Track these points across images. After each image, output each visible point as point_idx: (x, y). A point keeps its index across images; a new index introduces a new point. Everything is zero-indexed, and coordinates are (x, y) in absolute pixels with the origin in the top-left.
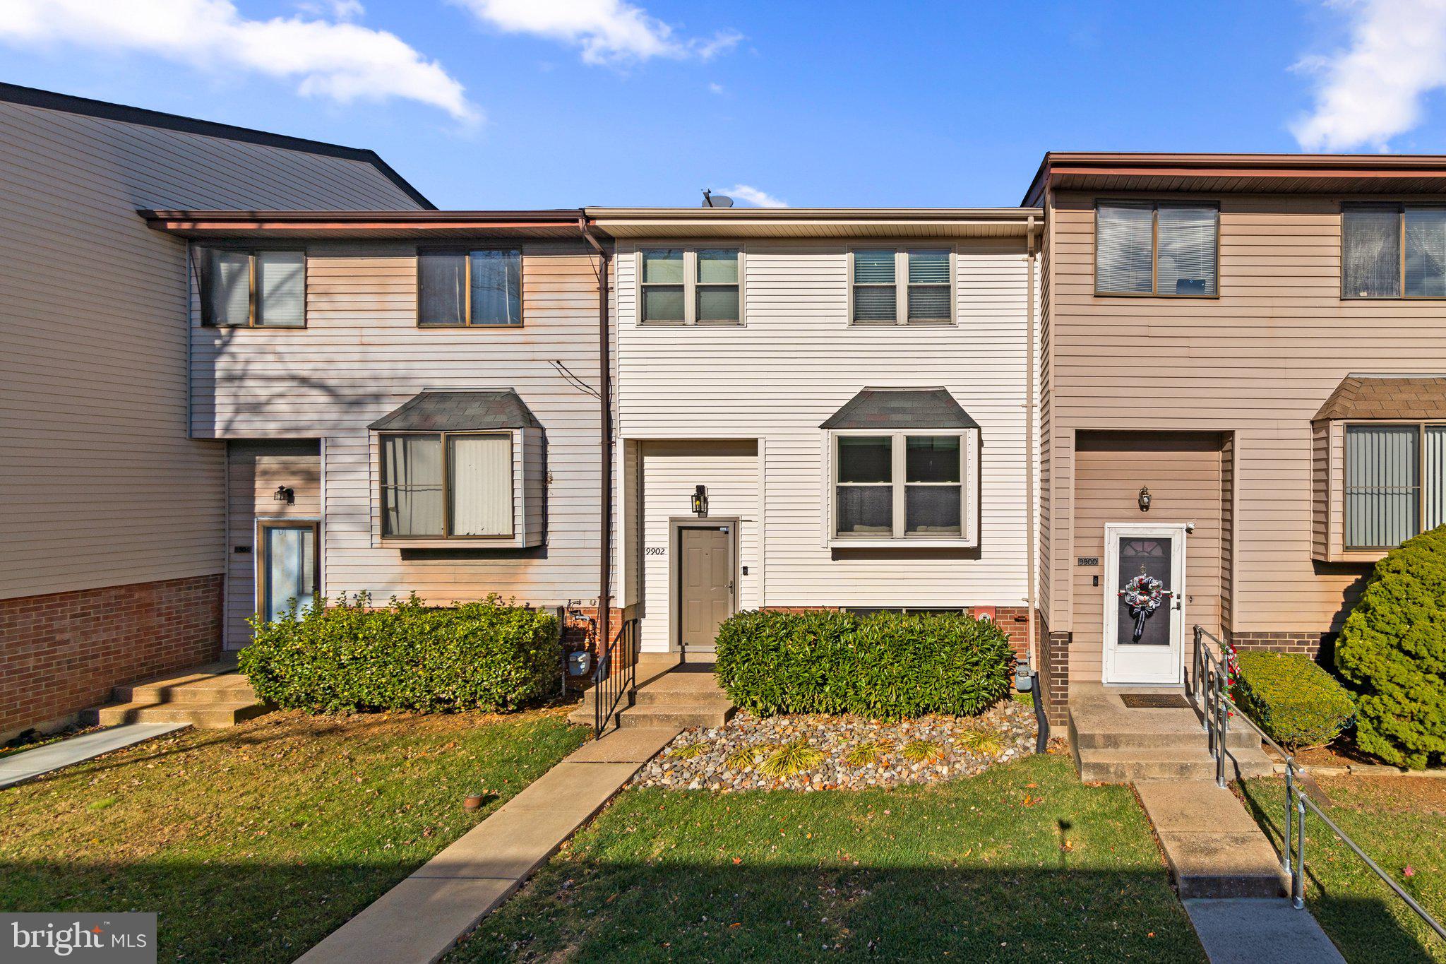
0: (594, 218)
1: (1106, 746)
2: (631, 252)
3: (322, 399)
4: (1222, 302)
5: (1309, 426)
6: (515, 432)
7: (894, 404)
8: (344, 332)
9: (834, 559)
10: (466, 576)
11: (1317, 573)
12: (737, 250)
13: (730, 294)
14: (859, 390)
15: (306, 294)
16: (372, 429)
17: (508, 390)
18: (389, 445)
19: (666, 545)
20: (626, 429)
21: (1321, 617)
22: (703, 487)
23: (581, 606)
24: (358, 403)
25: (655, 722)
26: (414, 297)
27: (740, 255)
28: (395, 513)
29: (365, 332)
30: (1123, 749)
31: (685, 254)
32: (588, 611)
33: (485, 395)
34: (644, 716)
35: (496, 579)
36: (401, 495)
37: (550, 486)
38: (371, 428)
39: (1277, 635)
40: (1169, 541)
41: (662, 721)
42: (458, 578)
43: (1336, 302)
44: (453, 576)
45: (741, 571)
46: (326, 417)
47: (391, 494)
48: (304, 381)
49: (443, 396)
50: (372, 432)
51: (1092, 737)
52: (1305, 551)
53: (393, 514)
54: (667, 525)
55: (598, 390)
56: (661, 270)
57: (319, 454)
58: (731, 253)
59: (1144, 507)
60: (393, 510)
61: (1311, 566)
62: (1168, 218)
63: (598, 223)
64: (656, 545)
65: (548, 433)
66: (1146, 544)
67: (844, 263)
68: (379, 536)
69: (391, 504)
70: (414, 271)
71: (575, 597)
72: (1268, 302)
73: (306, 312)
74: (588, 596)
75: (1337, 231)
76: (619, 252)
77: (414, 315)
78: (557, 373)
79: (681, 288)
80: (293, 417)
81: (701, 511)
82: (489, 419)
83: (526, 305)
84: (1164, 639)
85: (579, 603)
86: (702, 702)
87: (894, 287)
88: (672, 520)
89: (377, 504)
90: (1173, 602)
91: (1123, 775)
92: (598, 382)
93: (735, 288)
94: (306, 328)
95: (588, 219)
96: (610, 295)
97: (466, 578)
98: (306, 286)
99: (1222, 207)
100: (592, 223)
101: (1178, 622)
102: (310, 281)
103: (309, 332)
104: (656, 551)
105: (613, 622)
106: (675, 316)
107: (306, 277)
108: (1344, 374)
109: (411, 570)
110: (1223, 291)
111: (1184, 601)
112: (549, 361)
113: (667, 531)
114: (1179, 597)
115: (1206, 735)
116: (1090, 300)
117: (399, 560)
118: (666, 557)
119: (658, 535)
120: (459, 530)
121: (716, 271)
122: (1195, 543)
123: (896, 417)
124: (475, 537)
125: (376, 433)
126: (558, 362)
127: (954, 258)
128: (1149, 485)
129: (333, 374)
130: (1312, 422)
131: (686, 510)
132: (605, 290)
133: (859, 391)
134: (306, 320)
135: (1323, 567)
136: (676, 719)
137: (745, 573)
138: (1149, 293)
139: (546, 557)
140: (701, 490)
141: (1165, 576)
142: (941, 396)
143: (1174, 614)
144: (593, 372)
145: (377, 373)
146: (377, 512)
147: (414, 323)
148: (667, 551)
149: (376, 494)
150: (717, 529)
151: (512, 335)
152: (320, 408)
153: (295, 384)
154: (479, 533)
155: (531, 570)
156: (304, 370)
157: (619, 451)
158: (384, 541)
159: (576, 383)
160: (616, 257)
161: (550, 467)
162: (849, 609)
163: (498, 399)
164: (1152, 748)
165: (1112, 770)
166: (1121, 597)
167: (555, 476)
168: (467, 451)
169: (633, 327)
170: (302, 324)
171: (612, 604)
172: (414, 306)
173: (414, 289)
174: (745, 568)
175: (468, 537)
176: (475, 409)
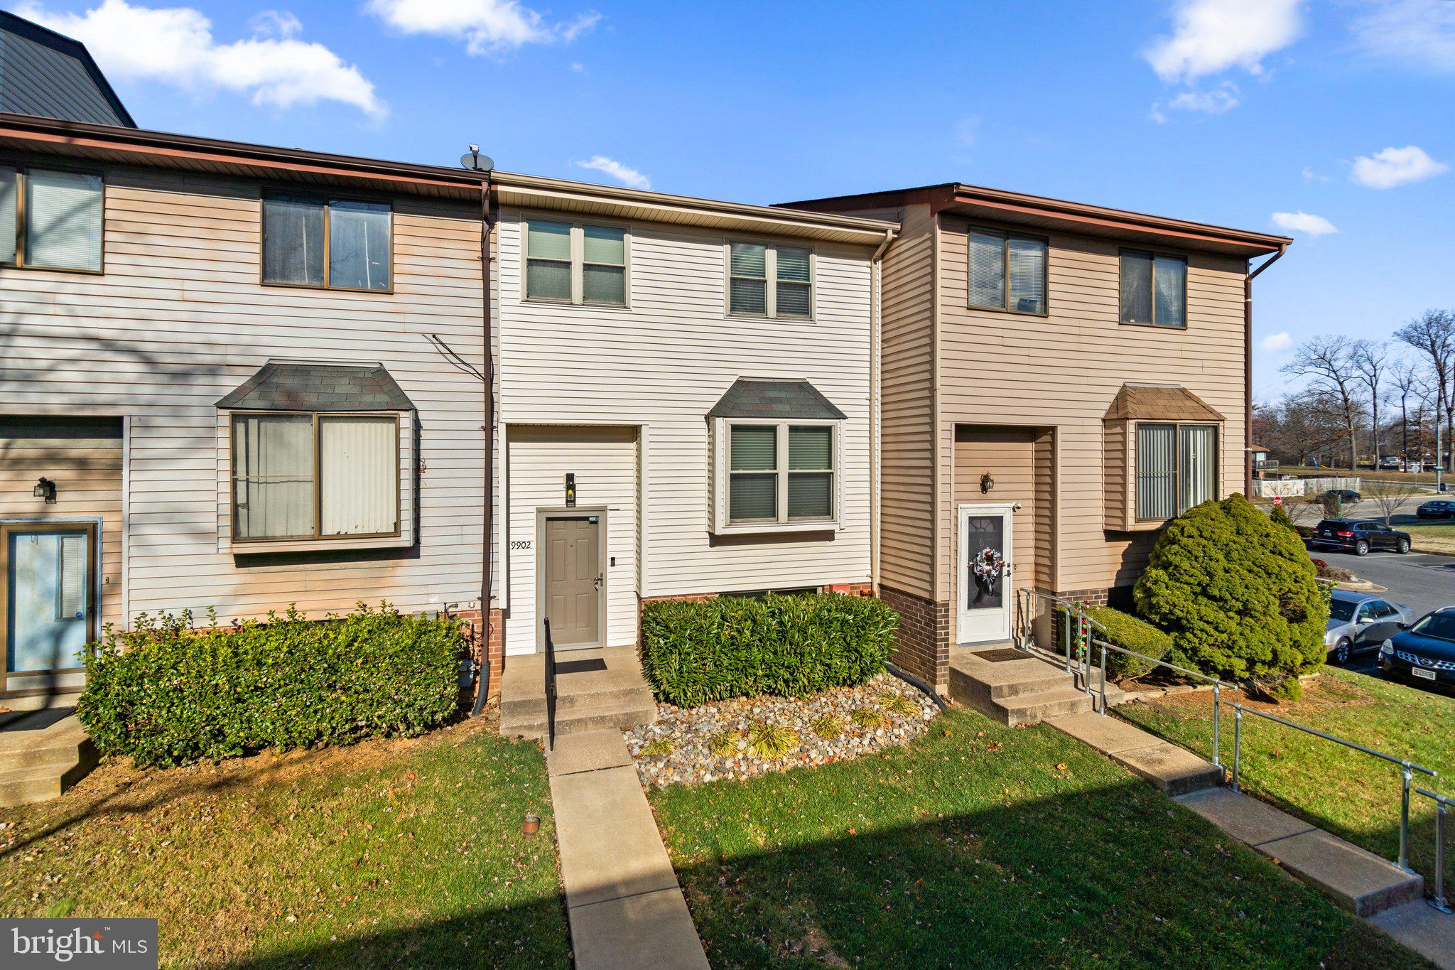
0: (496, 182)
1: (1010, 695)
2: (517, 221)
3: (130, 368)
4: (1050, 320)
5: (1101, 423)
6: (402, 414)
7: (772, 394)
8: (158, 283)
9: (711, 545)
10: (319, 583)
11: (1107, 540)
12: (625, 231)
13: (616, 275)
14: (734, 379)
15: (104, 231)
16: (221, 408)
17: (378, 366)
18: (241, 427)
19: (533, 538)
20: (507, 414)
21: (1108, 576)
22: (573, 475)
23: (458, 609)
24: (182, 376)
25: (590, 725)
26: (257, 248)
27: (626, 236)
28: (245, 510)
29: (187, 285)
30: (1022, 695)
31: (572, 230)
32: (467, 614)
33: (350, 370)
34: (579, 721)
35: (358, 584)
36: (253, 487)
37: (423, 475)
38: (220, 406)
39: (1083, 592)
40: (1001, 518)
41: (597, 723)
42: (310, 586)
43: (1116, 326)
44: (303, 584)
45: (609, 562)
46: (138, 389)
47: (241, 487)
48: (108, 345)
49: (303, 370)
50: (221, 412)
51: (1001, 688)
52: (1097, 524)
53: (243, 512)
54: (534, 516)
55: (481, 369)
56: (550, 244)
57: (121, 436)
58: (618, 234)
59: (984, 488)
60: (243, 507)
61: (1102, 536)
62: (1016, 247)
63: (500, 188)
64: (521, 539)
65: (421, 416)
66: (983, 521)
67: (721, 254)
68: (229, 540)
69: (242, 499)
70: (258, 217)
71: (450, 599)
72: (1076, 322)
73: (104, 253)
74: (467, 598)
75: (1116, 269)
76: (504, 220)
77: (257, 269)
78: (432, 348)
79: (567, 265)
80: (88, 388)
81: (571, 501)
82: (368, 398)
83: (397, 268)
84: (999, 604)
85: (456, 606)
86: (622, 699)
87: (766, 281)
88: (539, 511)
89: (226, 500)
90: (1005, 570)
91: (1035, 716)
92: (481, 360)
93: (621, 270)
94: (103, 275)
95: (493, 182)
96: (492, 266)
97: (321, 586)
98: (104, 221)
99: (1050, 242)
100: (493, 188)
101: (1008, 587)
102: (109, 215)
103: (106, 280)
104: (523, 545)
105: (493, 624)
106: (561, 294)
107: (104, 209)
108: (1121, 383)
109: (249, 579)
110: (1051, 312)
111: (1011, 569)
112: (423, 334)
113: (534, 523)
114: (1009, 566)
115: (1070, 678)
116: (964, 311)
117: (232, 567)
118: (532, 551)
119: (526, 527)
120: (328, 529)
121: (605, 250)
122: (1019, 519)
123: (779, 407)
124: (347, 537)
125: (227, 412)
126: (434, 336)
127: (815, 259)
128: (992, 471)
129: (148, 336)
130: (1104, 420)
131: (557, 500)
132: (486, 259)
133: (734, 381)
134: (103, 264)
135: (1111, 536)
136: (611, 719)
137: (613, 565)
138: (1004, 310)
139: (418, 557)
140: (570, 478)
141: (999, 547)
142: (803, 387)
143: (1006, 580)
144: (472, 350)
145: (214, 339)
146: (226, 509)
147: (257, 279)
148: (533, 545)
149: (226, 488)
150: (586, 519)
151: (380, 302)
152: (132, 378)
153: (94, 345)
154: (352, 531)
155: (400, 571)
156: (108, 330)
157: (501, 435)
158: (234, 545)
159: (455, 360)
160: (500, 225)
161: (423, 455)
162: (721, 594)
163: (368, 375)
164: (1040, 693)
165: (1028, 713)
166: (971, 568)
167: (428, 464)
168: (336, 433)
169: (517, 302)
170: (98, 268)
171: (493, 604)
172: (257, 258)
173: (258, 238)
174: (613, 559)
175: (339, 537)
176: (344, 387)
